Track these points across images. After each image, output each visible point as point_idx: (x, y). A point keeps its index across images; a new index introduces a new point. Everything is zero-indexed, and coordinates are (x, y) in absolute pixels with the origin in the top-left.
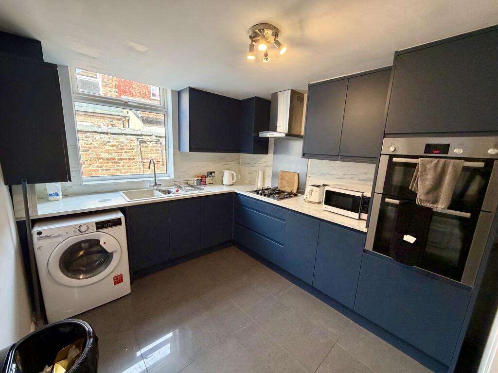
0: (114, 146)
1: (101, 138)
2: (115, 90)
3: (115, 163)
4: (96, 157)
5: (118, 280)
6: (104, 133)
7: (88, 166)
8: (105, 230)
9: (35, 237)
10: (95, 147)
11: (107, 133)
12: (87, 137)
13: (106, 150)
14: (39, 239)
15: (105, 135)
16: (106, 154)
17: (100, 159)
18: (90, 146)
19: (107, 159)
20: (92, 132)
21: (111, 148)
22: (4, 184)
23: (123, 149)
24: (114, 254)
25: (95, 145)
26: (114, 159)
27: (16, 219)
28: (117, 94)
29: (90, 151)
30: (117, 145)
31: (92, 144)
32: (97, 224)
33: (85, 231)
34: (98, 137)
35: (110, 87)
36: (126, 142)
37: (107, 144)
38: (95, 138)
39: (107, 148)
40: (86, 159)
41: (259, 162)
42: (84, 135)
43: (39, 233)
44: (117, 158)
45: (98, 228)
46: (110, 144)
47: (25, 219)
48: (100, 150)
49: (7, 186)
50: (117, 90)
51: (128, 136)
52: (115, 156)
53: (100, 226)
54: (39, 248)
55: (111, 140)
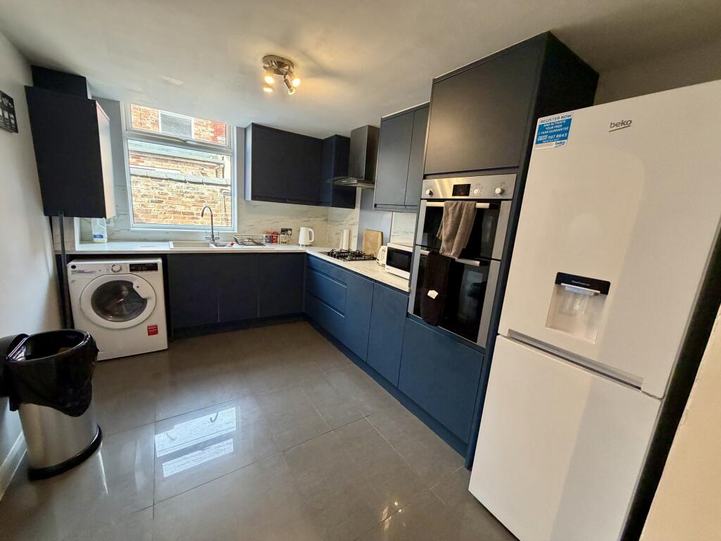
0: (193, 197)
1: (178, 187)
2: (210, 129)
3: (193, 218)
4: (170, 209)
5: (153, 331)
6: (181, 181)
7: (161, 220)
8: (139, 273)
9: (70, 270)
10: (170, 198)
11: (185, 182)
12: (162, 186)
13: (183, 202)
14: (73, 272)
15: (183, 184)
16: (183, 207)
17: (175, 212)
18: (165, 196)
19: (184, 213)
20: (167, 179)
21: (188, 199)
22: (43, 214)
23: (203, 202)
24: (148, 301)
25: (170, 195)
26: (192, 214)
27: (55, 251)
28: (212, 135)
29: (164, 203)
30: (196, 196)
31: (166, 194)
32: (131, 265)
33: (118, 271)
34: (174, 185)
35: (204, 126)
36: (207, 194)
37: (185, 195)
38: (170, 186)
39: (184, 199)
40: (159, 212)
41: (347, 219)
42: (158, 182)
43: (74, 267)
44: (195, 212)
45: (131, 270)
46: (188, 195)
47: (60, 253)
48: (176, 202)
49: (48, 217)
50: (213, 130)
51: (210, 186)
52: (193, 209)
53: (134, 268)
54: (73, 281)
55: (189, 191)
